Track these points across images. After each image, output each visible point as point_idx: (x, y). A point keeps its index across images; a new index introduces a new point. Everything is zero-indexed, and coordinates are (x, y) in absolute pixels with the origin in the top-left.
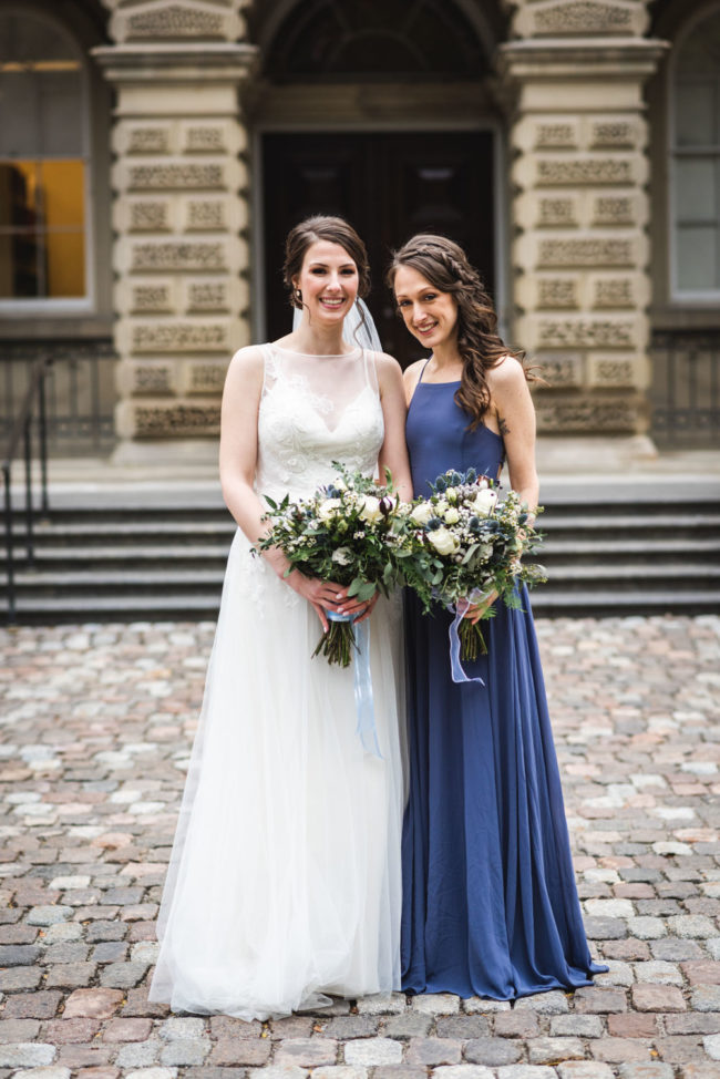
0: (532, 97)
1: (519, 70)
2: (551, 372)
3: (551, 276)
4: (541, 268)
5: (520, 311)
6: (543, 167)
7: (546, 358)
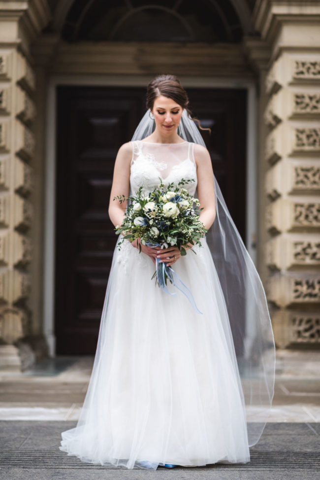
0: (290, 36)
1: (278, 10)
2: (304, 289)
3: (306, 200)
4: (295, 192)
5: (274, 232)
6: (299, 100)
7: (298, 276)
